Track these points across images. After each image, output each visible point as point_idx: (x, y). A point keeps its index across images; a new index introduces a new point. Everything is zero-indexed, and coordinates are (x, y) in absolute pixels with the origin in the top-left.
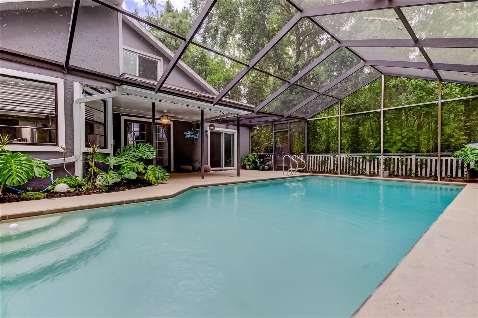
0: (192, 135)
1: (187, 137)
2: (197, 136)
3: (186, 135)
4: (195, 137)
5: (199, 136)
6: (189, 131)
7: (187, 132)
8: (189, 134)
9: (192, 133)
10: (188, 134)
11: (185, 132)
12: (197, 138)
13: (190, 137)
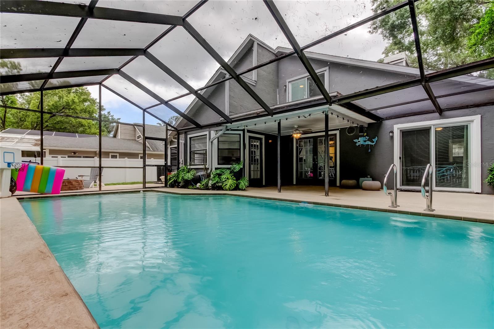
0: (365, 141)
1: (357, 145)
2: (373, 142)
3: (356, 142)
4: (369, 143)
5: (376, 141)
6: (361, 137)
7: (358, 139)
8: (361, 141)
9: (364, 139)
10: (359, 142)
11: (354, 139)
12: (373, 144)
13: (362, 145)
